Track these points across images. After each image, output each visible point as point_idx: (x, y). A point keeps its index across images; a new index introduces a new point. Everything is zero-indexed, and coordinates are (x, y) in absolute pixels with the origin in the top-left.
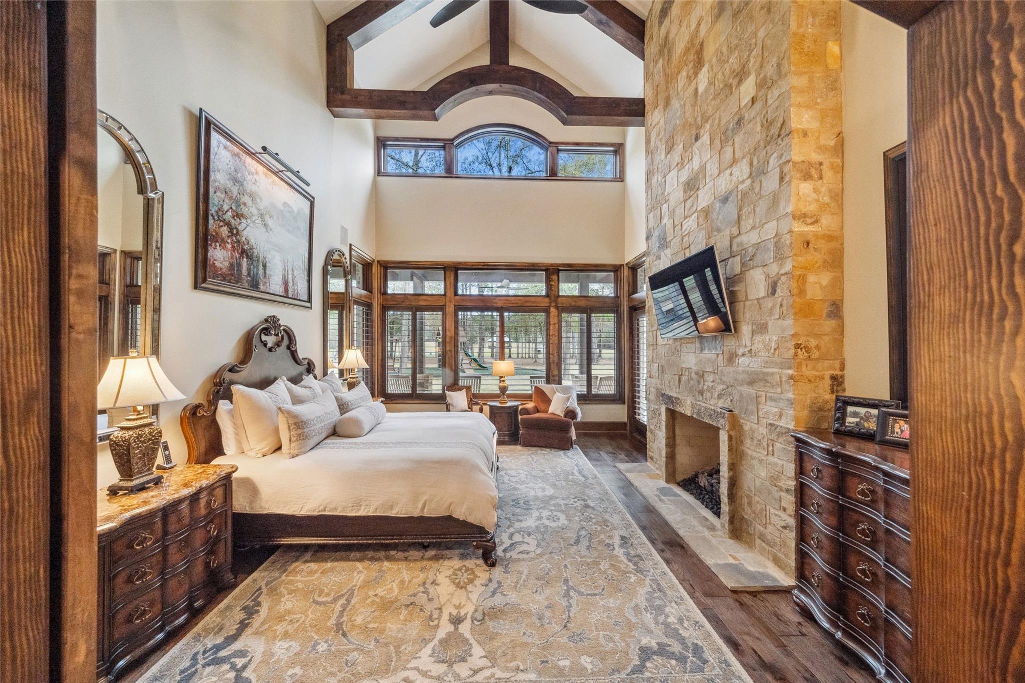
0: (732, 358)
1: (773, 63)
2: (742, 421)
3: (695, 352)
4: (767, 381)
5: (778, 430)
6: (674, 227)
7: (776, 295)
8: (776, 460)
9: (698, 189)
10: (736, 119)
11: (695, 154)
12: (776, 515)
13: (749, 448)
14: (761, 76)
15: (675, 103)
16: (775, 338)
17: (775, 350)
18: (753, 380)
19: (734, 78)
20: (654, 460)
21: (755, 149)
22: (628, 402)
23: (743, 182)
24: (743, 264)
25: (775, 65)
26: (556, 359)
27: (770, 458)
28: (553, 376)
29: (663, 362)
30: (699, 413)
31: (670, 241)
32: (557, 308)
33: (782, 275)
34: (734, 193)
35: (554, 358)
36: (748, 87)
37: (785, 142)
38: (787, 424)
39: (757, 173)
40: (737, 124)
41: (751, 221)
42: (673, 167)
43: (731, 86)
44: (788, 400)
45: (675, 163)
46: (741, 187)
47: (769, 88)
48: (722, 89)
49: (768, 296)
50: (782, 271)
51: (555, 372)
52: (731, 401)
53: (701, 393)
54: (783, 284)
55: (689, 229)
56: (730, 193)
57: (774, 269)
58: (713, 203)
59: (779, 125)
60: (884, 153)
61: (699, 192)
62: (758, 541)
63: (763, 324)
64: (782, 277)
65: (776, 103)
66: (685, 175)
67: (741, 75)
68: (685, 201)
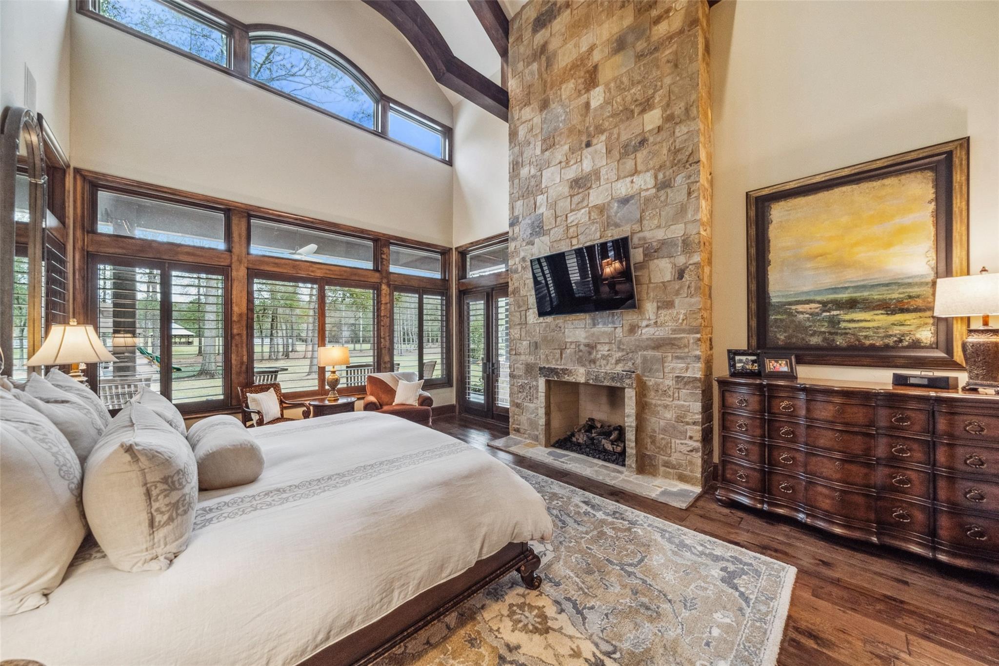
0: (633, 329)
1: (681, 106)
2: (645, 378)
3: (585, 328)
4: (673, 345)
5: (685, 380)
6: (556, 217)
7: (684, 279)
8: (682, 403)
9: (590, 188)
10: (639, 139)
11: (586, 157)
12: (682, 444)
13: (653, 398)
14: (668, 112)
15: (556, 108)
16: (683, 311)
17: (683, 320)
18: (659, 345)
19: (636, 106)
20: (522, 431)
21: (661, 167)
22: (457, 384)
23: (647, 190)
24: (645, 255)
25: (683, 109)
26: (387, 344)
27: (676, 402)
28: (385, 363)
29: (537, 339)
30: (597, 378)
31: (550, 230)
32: (389, 285)
33: (690, 265)
34: (637, 198)
35: (385, 343)
36: (653, 118)
37: (692, 168)
38: (694, 374)
39: (664, 185)
40: (640, 143)
41: (656, 222)
42: (553, 163)
43: (632, 112)
44: (695, 357)
45: (558, 161)
46: (643, 194)
47: (676, 124)
48: (621, 111)
49: (674, 280)
50: (691, 262)
51: (387, 359)
52: (633, 364)
53: (594, 361)
54: (691, 271)
55: (577, 221)
56: (632, 197)
57: (681, 260)
58: (609, 202)
59: (687, 153)
60: (747, 193)
61: (591, 191)
62: (662, 469)
63: (670, 301)
64: (690, 267)
65: (685, 137)
66: (571, 173)
67: (646, 105)
68: (572, 196)
